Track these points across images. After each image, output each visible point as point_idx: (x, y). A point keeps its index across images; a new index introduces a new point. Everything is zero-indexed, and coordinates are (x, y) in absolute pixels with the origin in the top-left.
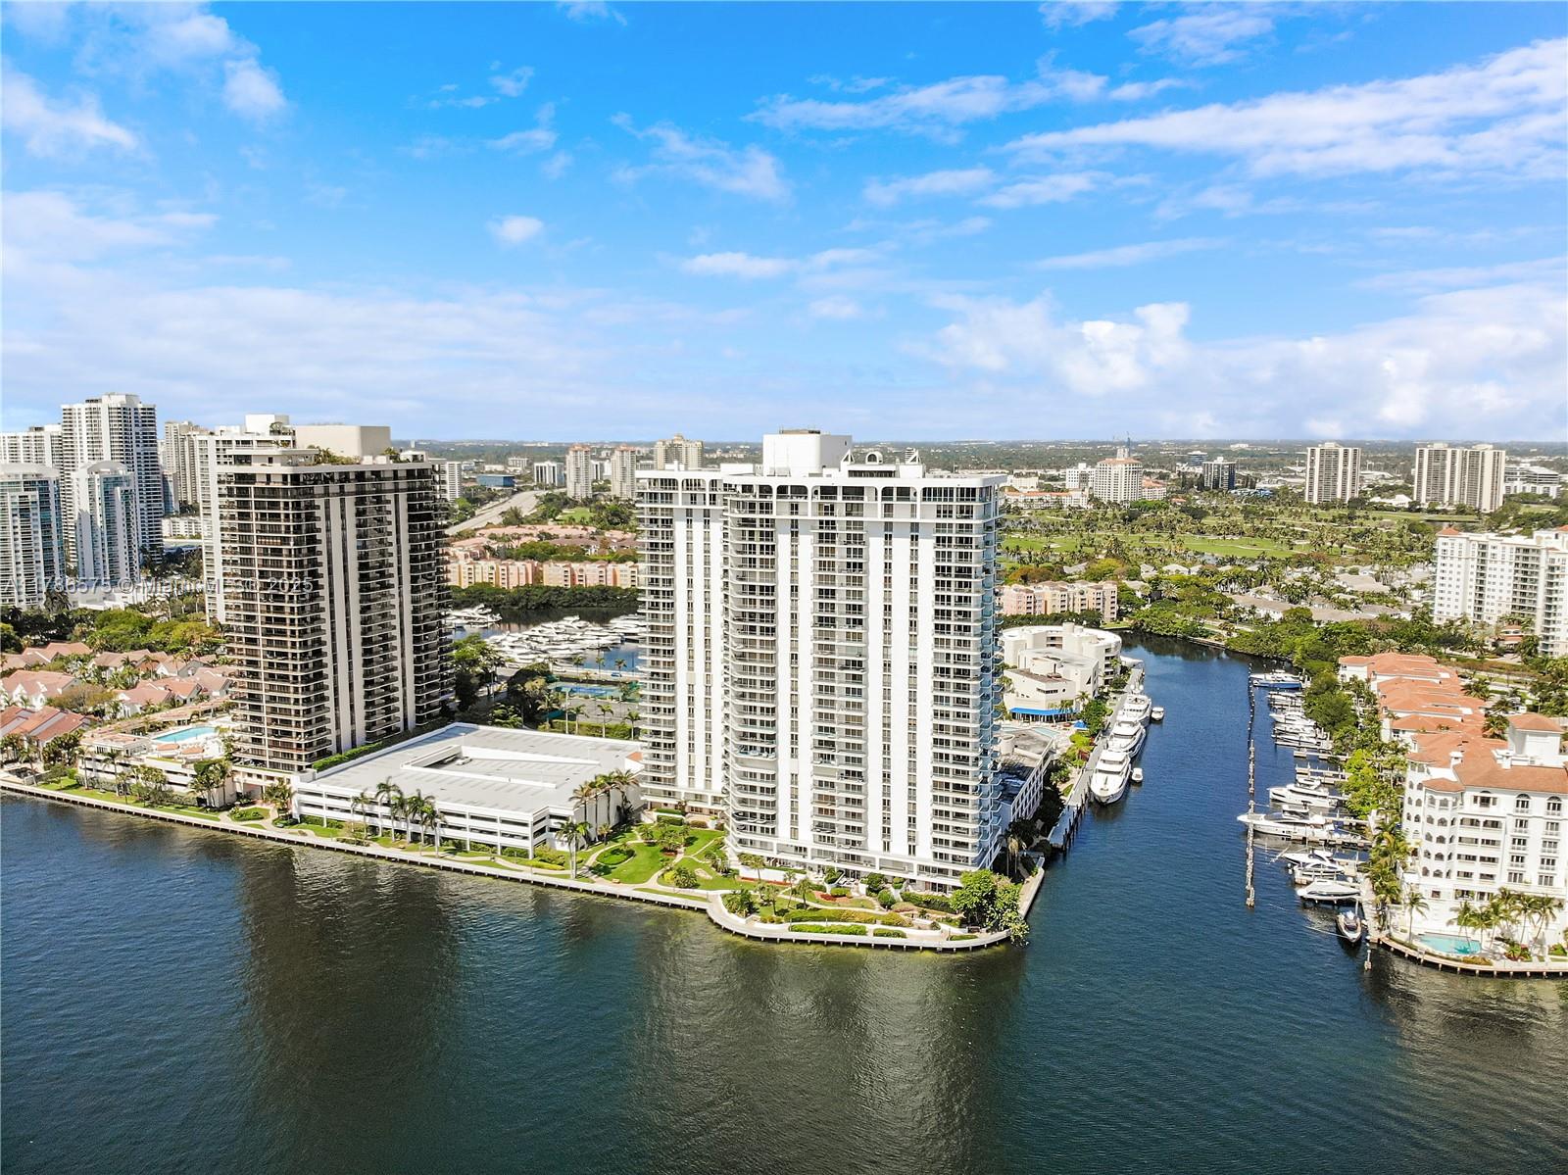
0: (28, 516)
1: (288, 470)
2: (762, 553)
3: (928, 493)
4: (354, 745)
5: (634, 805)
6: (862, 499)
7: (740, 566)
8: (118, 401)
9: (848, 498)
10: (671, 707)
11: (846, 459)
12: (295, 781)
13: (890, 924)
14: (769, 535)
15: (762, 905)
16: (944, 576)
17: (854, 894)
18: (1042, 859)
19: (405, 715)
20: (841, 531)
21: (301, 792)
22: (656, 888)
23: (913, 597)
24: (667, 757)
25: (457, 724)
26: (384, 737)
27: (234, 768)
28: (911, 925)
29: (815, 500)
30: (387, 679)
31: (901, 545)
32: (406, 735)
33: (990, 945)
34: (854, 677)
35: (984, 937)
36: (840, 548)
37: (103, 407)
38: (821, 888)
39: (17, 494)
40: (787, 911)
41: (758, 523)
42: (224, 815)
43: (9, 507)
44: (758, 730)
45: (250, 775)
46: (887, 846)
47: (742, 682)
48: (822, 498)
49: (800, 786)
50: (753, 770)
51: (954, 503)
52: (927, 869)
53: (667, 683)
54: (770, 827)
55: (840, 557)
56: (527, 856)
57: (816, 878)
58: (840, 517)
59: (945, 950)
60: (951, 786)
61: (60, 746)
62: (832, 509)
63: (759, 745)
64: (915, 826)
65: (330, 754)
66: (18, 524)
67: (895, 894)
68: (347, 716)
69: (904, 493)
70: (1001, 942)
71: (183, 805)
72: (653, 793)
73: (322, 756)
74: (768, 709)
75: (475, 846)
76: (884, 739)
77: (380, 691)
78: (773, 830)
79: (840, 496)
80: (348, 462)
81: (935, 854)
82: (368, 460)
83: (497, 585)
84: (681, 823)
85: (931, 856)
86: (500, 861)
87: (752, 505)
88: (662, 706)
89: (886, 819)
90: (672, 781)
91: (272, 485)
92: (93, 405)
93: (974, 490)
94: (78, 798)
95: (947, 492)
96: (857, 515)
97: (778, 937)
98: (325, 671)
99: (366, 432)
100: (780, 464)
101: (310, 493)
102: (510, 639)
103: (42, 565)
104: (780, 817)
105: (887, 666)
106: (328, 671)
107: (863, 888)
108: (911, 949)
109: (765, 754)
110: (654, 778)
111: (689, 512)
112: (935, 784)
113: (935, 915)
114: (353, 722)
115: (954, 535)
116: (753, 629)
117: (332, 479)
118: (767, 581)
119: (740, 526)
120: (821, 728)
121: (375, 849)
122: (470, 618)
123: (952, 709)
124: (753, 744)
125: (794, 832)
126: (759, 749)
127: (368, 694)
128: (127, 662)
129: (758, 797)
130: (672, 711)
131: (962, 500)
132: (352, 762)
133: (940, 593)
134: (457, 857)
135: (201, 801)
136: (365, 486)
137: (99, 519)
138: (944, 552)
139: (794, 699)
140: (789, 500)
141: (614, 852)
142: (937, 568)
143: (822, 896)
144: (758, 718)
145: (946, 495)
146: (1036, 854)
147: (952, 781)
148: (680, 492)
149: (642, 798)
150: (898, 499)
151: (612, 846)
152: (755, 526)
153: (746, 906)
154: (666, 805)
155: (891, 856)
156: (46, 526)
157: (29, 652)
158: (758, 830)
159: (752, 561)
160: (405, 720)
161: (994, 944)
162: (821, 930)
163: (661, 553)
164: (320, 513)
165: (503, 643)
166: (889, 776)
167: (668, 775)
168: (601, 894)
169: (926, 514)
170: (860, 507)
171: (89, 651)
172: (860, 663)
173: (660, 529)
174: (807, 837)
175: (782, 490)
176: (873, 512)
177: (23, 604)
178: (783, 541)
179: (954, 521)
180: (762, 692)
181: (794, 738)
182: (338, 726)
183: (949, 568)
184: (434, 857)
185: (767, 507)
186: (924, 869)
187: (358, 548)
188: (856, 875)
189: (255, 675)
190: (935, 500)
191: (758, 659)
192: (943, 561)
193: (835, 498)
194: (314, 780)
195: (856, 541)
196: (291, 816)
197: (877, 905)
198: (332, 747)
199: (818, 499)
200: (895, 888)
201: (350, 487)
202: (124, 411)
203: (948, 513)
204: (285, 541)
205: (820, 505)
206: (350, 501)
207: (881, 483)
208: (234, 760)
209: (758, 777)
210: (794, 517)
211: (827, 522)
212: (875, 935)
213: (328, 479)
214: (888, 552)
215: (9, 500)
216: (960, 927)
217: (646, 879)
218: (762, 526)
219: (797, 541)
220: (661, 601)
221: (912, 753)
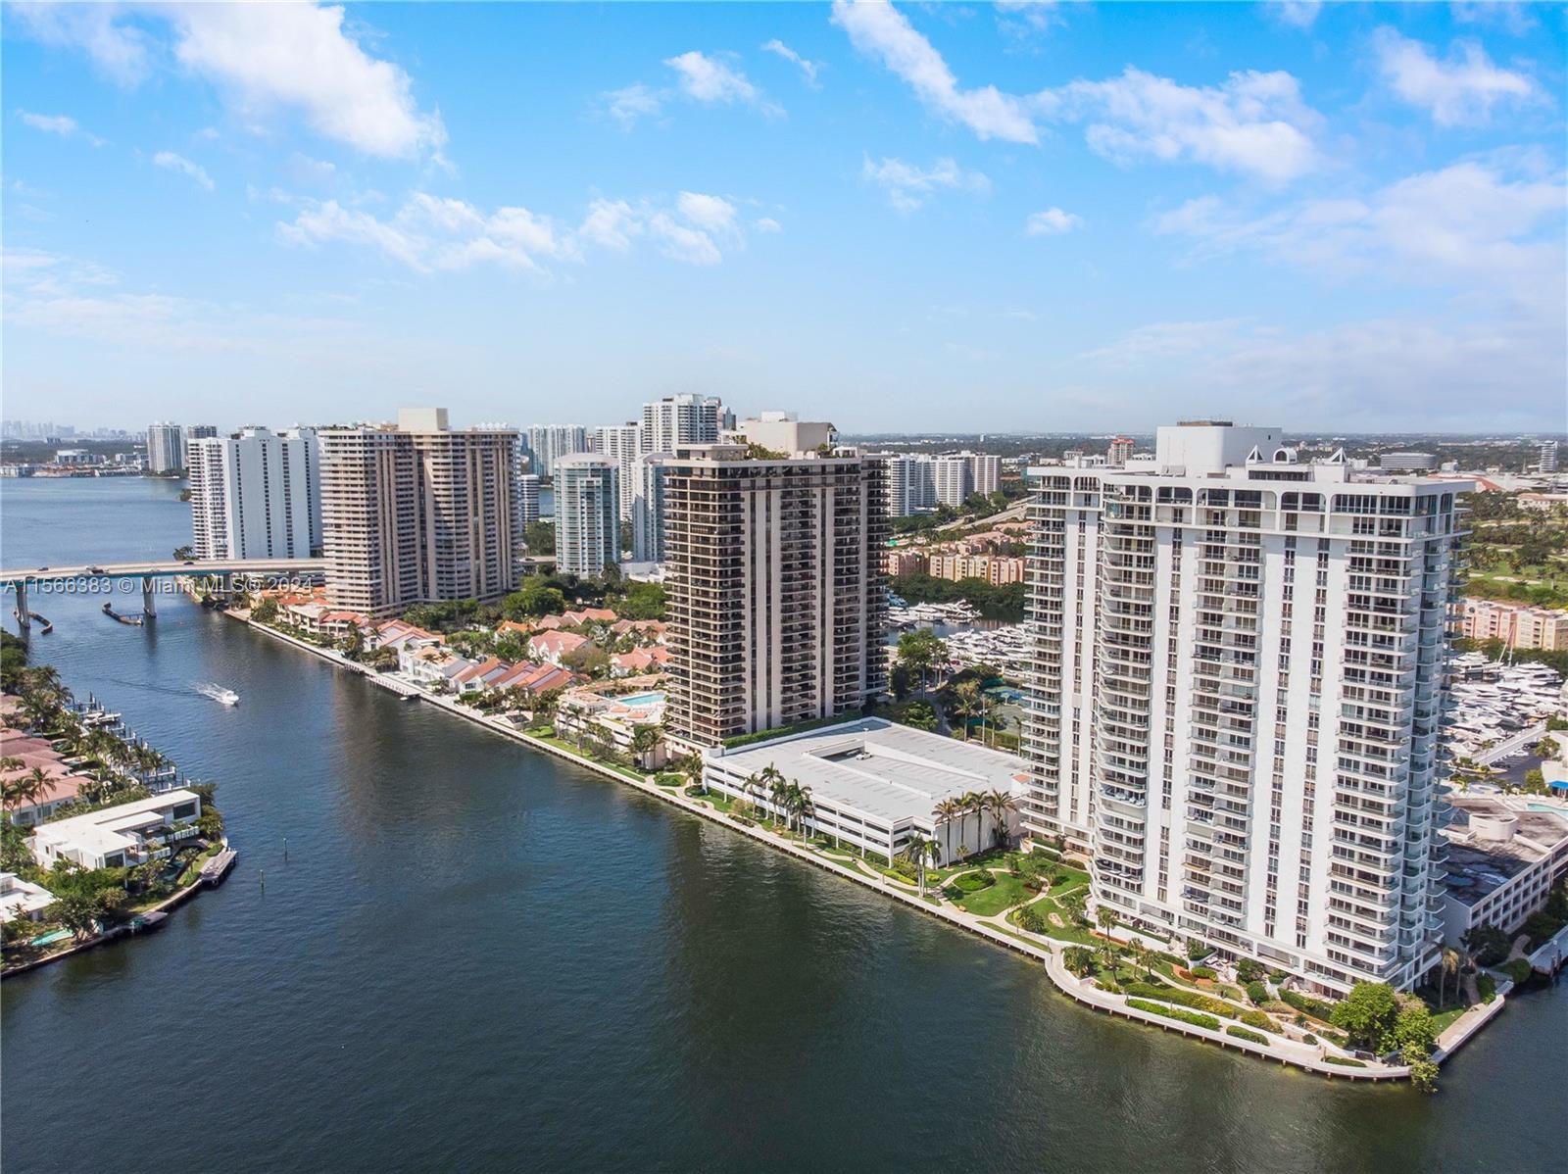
0: (593, 499)
1: (715, 464)
2: (1139, 566)
3: (1342, 502)
4: (769, 726)
5: (1013, 831)
6: (1259, 506)
7: (1116, 580)
8: (687, 400)
9: (1242, 505)
10: (1055, 730)
11: (1252, 457)
12: (706, 755)
13: (1251, 1024)
14: (1148, 545)
15: (1106, 968)
16: (1359, 607)
17: (1221, 978)
18: (1510, 985)
19: (823, 704)
20: (1231, 545)
21: (709, 766)
22: (1001, 926)
23: (1319, 633)
24: (1050, 786)
25: (874, 718)
26: (798, 722)
27: (666, 736)
28: (1279, 1031)
29: (1201, 506)
30: (805, 667)
31: (1306, 566)
32: (824, 721)
33: (1381, 1080)
34: (1241, 723)
35: (1375, 1068)
36: (1231, 566)
37: (674, 406)
38: (1181, 963)
39: (585, 479)
40: (1131, 981)
41: (1136, 530)
42: (650, 778)
43: (579, 490)
44: (1127, 772)
45: (678, 744)
46: (1270, 931)
47: (1112, 715)
48: (1210, 504)
49: (1171, 842)
50: (1120, 816)
51: (1377, 516)
52: (1320, 968)
53: (1052, 704)
54: (1136, 883)
55: (1230, 576)
56: (887, 864)
57: (1179, 950)
58: (1232, 527)
59: (1316, 1073)
60: (1355, 874)
61: (547, 699)
62: (1223, 517)
63: (1127, 788)
64: (1306, 913)
65: (744, 732)
66: (585, 505)
67: (1272, 989)
68: (764, 696)
69: (1312, 501)
70: (1400, 1079)
71: (621, 764)
72: (1034, 821)
73: (736, 733)
74: (1139, 748)
75: (843, 843)
76: (1273, 802)
77: (797, 676)
78: (1139, 886)
79: (1231, 503)
80: (780, 457)
81: (1330, 953)
82: (800, 456)
83: (988, 581)
84: (1056, 858)
85: (1326, 954)
86: (861, 864)
87: (1130, 509)
88: (1046, 728)
89: (1271, 899)
90: (1054, 812)
91: (704, 479)
92: (667, 404)
93: (1407, 499)
94: (549, 747)
95: (1368, 502)
96: (1254, 526)
97: (1111, 1008)
98: (743, 654)
99: (802, 429)
100: (1175, 461)
101: (736, 485)
102: (975, 636)
103: (602, 541)
104: (1147, 872)
105: (1282, 714)
106: (747, 654)
107: (1233, 974)
108: (1270, 1059)
109: (1132, 800)
110: (1037, 806)
111: (1082, 515)
112: (1335, 867)
113: (1318, 1026)
114: (769, 705)
115: (1375, 557)
116: (1126, 653)
117: (758, 473)
118: (1144, 599)
119: (1116, 533)
120: (1198, 779)
121: (758, 831)
122: (951, 612)
123: (1361, 777)
124: (1121, 786)
125: (1162, 894)
126: (1127, 793)
127: (786, 680)
128: (634, 630)
129: (1126, 848)
130: (1056, 735)
131: (1390, 512)
132: (762, 743)
133: (1354, 629)
134: (824, 853)
135: (637, 762)
136: (794, 481)
137: (650, 503)
138: (1360, 578)
139: (1169, 740)
140: (1172, 505)
141: (974, 877)
142: (1351, 597)
143: (1181, 973)
144: (1128, 757)
145: (1366, 504)
146: (1503, 976)
147: (1357, 867)
148: (1072, 491)
149: (1022, 825)
150: (1304, 508)
151: (976, 870)
152: (1132, 534)
153: (1084, 965)
154: (1047, 836)
155: (1272, 943)
156: (607, 508)
157: (568, 614)
158: (1123, 884)
159: (1128, 575)
160: (823, 709)
161: (1388, 1080)
162: (1163, 1012)
163: (1050, 559)
164: (746, 505)
165: (966, 641)
166: (1277, 847)
167: (1049, 805)
168: (944, 919)
169: (1340, 529)
170: (1256, 516)
171: (614, 617)
172: (1249, 707)
173: (1051, 533)
174: (1176, 903)
175: (1165, 493)
176: (1273, 524)
177: (586, 573)
178: (1164, 552)
179: (1376, 538)
180: (1133, 727)
181: (1167, 787)
182: (754, 708)
183: (1367, 599)
184: (802, 848)
185: (1145, 512)
186: (1313, 967)
187: (782, 539)
188: (1231, 957)
189: (686, 652)
190: (1351, 510)
191: (1130, 689)
192: (1360, 588)
193: (1226, 504)
194: (723, 755)
195: (1251, 555)
196: (700, 787)
197: (1245, 997)
198: (747, 726)
199: (1205, 505)
200: (1272, 982)
201: (777, 481)
202: (691, 408)
203: (1367, 527)
204: (711, 530)
205: (1209, 511)
206: (776, 495)
207: (1280, 488)
208: (667, 728)
209: (1125, 825)
210: (1178, 525)
211: (1217, 533)
212: (1229, 1033)
213: (756, 472)
214: (1289, 575)
215: (578, 485)
216: (1346, 1048)
217: (995, 914)
218: (1140, 534)
219: (1179, 553)
220: (1049, 612)
221: (1308, 824)
